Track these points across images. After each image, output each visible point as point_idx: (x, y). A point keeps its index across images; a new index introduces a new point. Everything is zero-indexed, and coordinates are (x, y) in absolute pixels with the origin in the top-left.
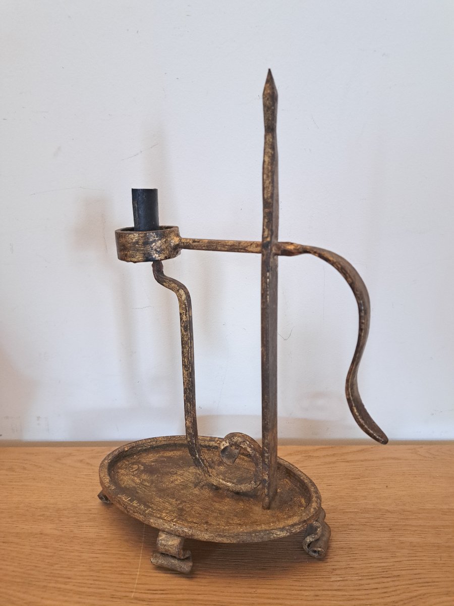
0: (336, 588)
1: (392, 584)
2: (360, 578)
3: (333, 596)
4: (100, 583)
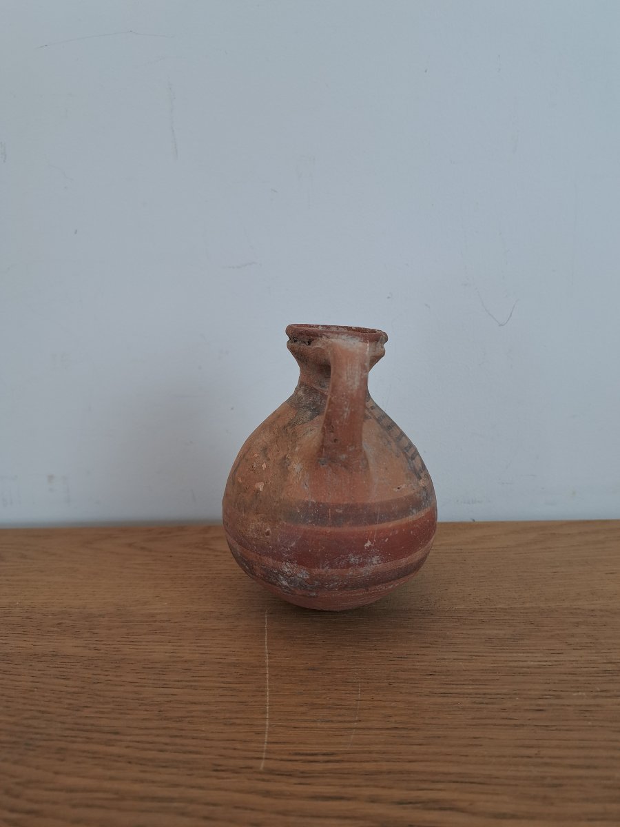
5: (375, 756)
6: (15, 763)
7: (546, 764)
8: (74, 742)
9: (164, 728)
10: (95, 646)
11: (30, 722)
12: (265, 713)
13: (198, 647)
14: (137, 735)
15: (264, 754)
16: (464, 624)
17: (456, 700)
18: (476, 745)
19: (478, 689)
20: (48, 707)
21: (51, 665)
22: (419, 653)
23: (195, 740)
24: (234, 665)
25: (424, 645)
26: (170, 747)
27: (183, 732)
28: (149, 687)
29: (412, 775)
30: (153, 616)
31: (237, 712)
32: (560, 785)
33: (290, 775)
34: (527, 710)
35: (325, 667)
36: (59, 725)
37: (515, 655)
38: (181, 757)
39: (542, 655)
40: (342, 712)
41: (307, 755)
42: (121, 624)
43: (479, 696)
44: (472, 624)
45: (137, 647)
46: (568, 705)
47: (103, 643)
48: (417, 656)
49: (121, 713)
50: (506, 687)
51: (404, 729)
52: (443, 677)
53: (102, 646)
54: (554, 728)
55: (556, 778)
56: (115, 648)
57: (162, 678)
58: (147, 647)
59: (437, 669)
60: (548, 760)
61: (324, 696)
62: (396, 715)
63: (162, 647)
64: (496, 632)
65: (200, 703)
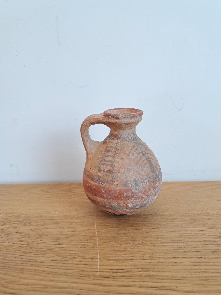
4: (69, 265)
5: (139, 270)
7: (202, 272)
8: (26, 266)
9: (60, 260)
10: (32, 229)
11: (9, 258)
12: (97, 254)
13: (70, 229)
14: (50, 263)
15: (98, 269)
16: (168, 220)
17: (168, 248)
18: (176, 265)
19: (175, 244)
20: (15, 252)
21: (16, 237)
22: (152, 231)
23: (72, 265)
24: (85, 236)
25: (154, 228)
27: (68, 261)
28: (53, 244)
29: (154, 277)
30: (52, 217)
31: (87, 254)
32: (208, 280)
33: (109, 277)
34: (193, 251)
35: (118, 236)
37: (187, 231)
39: (197, 231)
40: (126, 253)
41: (114, 270)
42: (41, 220)
43: (175, 246)
44: (171, 220)
45: (48, 229)
46: (208, 250)
47: (35, 228)
48: (152, 232)
49: (44, 255)
50: (185, 243)
51: (149, 259)
52: (162, 240)
53: (35, 229)
54: (204, 258)
55: (206, 277)
56: (39, 230)
57: (58, 241)
58: (51, 229)
59: (159, 237)
60: (203, 270)
61: (119, 247)
62: (146, 254)
63: (57, 229)
64: (179, 223)
65: (73, 251)
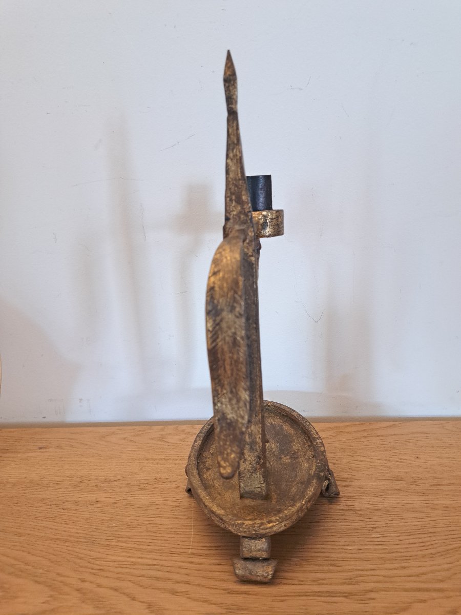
0: (377, 543)
1: (429, 539)
2: (399, 534)
3: (375, 550)
4: (159, 542)
6: (90, 551)
9: (149, 536)
14: (138, 539)
15: (191, 546)
26: (152, 544)
27: (157, 537)
28: (141, 517)
30: (139, 480)
31: (179, 528)
36: (105, 535)
38: (157, 548)
42: (125, 485)
45: (134, 497)
49: (131, 529)
53: (118, 497)
56: (124, 498)
57: (146, 513)
58: (138, 497)
